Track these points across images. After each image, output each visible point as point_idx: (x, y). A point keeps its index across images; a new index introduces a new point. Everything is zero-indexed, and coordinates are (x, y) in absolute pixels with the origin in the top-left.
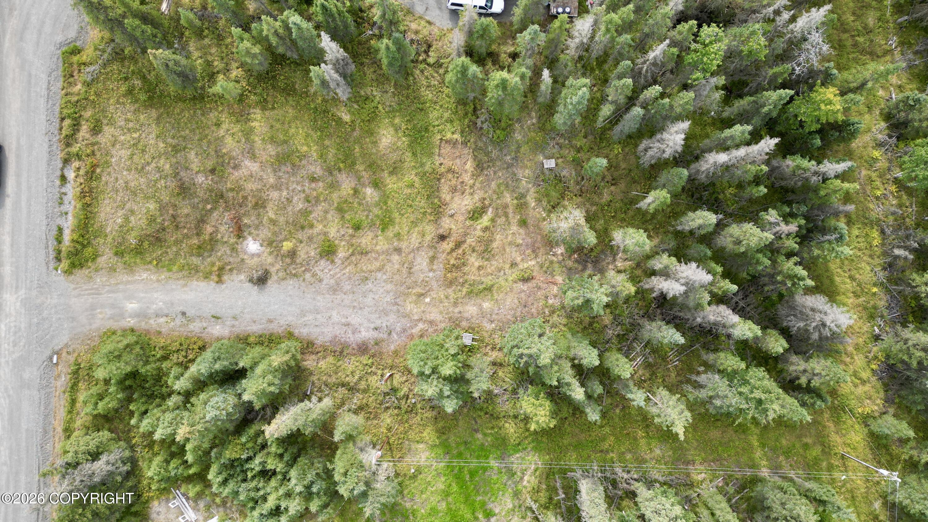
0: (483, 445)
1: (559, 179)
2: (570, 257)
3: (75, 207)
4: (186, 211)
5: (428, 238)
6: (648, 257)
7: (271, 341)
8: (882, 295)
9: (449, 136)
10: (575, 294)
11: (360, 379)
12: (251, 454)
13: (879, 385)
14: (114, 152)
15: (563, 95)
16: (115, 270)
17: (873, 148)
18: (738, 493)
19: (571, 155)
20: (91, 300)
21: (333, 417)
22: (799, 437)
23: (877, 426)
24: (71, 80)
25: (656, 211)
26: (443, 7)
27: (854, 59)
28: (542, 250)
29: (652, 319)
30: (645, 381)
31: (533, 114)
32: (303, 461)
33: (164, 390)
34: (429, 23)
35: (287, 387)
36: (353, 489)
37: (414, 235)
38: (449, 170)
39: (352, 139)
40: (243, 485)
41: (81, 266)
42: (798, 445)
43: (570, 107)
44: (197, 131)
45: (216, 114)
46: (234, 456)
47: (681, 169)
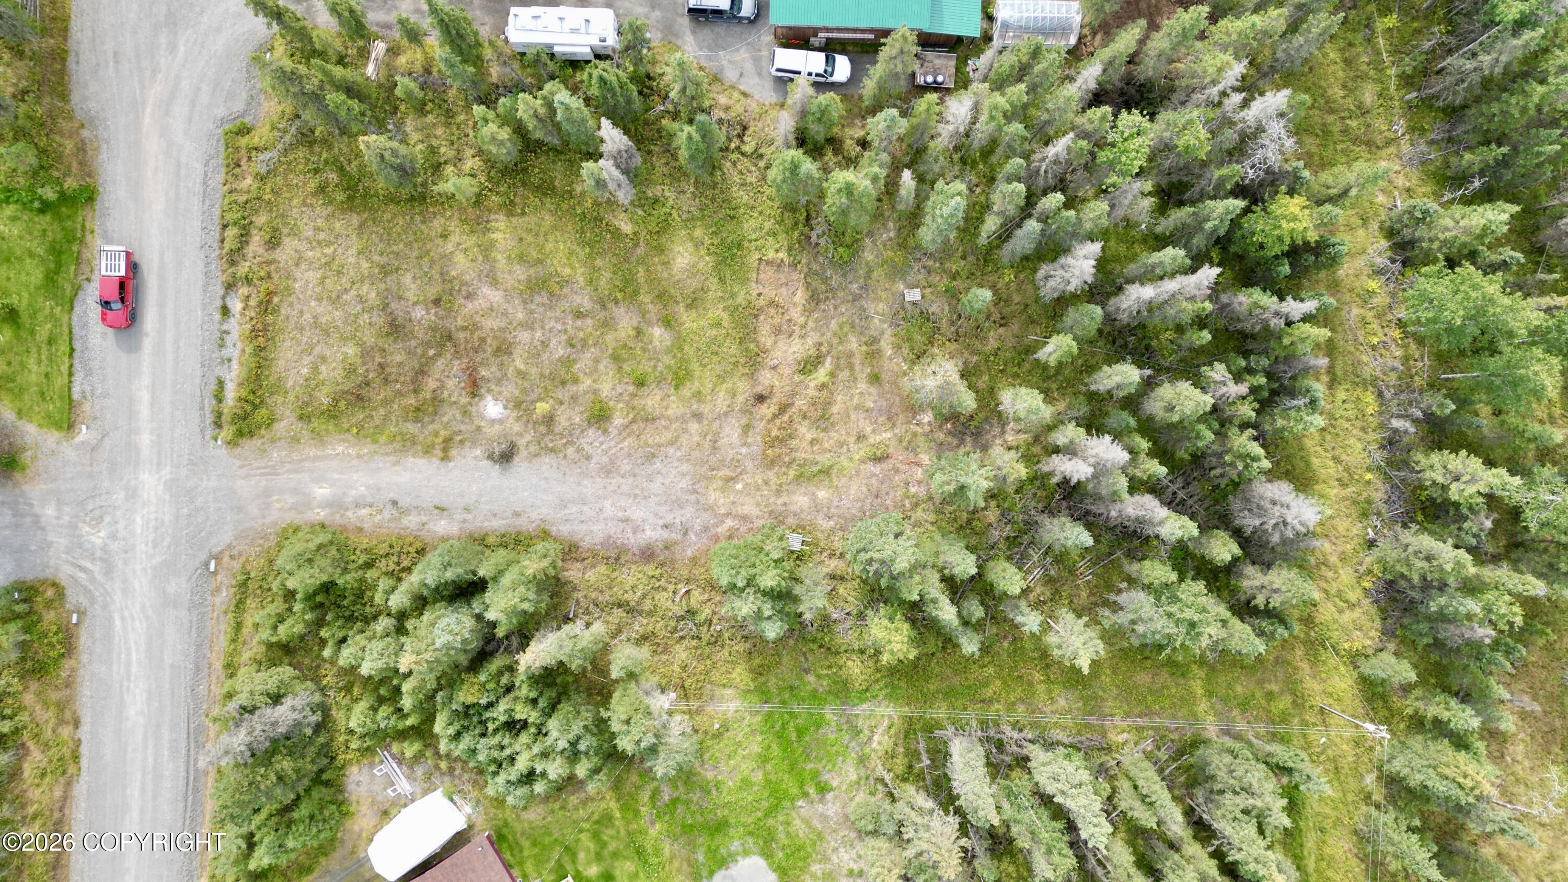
0: (816, 691)
1: (926, 316)
2: (941, 426)
3: (243, 351)
4: (398, 358)
5: (740, 399)
6: (1051, 428)
7: (518, 542)
8: (1379, 484)
9: (771, 255)
10: (945, 478)
11: (644, 596)
12: (493, 698)
13: (1373, 610)
14: (298, 274)
15: (930, 203)
16: (298, 441)
17: (1369, 276)
18: (1175, 760)
19: (943, 283)
20: (264, 483)
21: (606, 649)
22: (1261, 682)
23: (1370, 668)
24: (237, 171)
25: (1060, 364)
26: (764, 72)
27: (1343, 151)
28: (901, 417)
29: (1052, 514)
30: (1045, 603)
31: (891, 225)
32: (565, 708)
33: (368, 609)
34: (745, 94)
35: (543, 605)
36: (639, 741)
37: (721, 395)
38: (772, 303)
39: (633, 259)
40: (483, 741)
41: (251, 434)
42: (1258, 694)
43: (940, 220)
44: (415, 245)
45: (443, 221)
46: (470, 700)
47: (1092, 307)
